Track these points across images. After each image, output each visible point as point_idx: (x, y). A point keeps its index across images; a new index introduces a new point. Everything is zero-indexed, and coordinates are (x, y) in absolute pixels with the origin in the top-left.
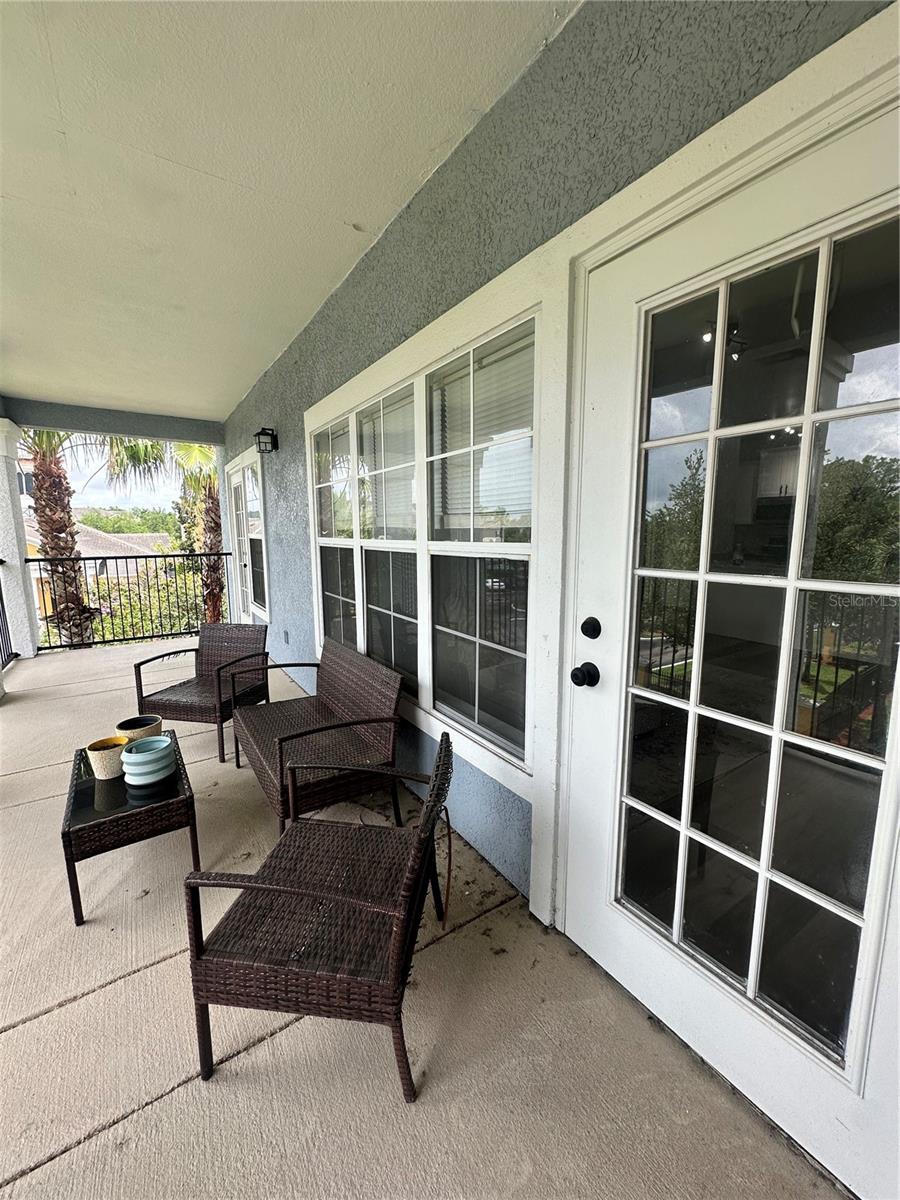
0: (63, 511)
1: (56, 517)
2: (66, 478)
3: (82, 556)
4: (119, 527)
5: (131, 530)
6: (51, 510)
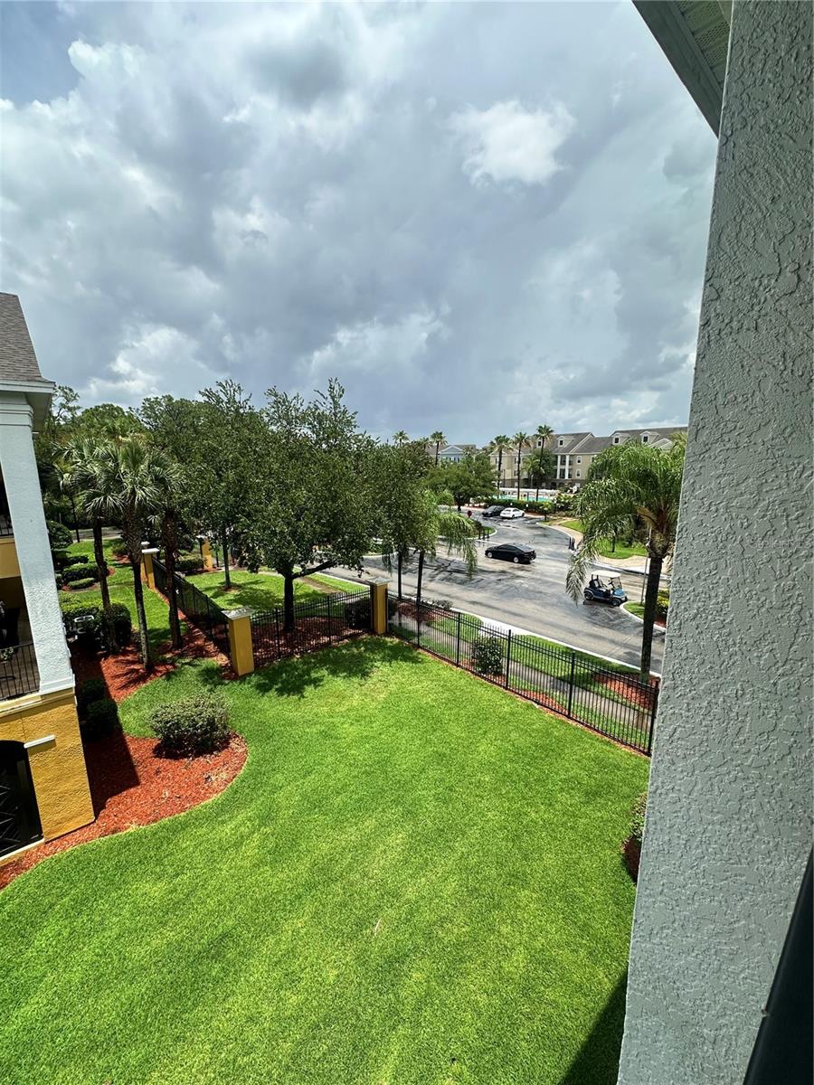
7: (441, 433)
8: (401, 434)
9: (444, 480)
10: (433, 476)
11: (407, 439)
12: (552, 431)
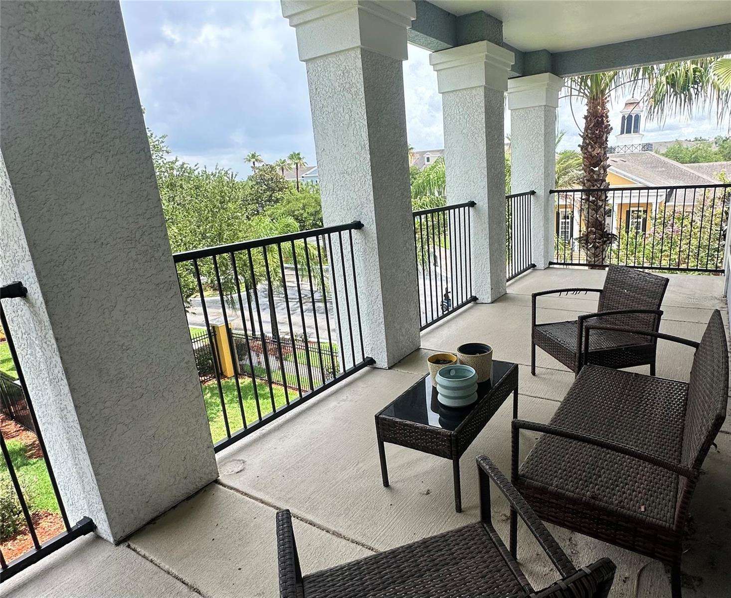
0: (600, 147)
1: (594, 153)
2: (607, 117)
3: (610, 187)
4: (696, 157)
5: (707, 159)
6: (592, 147)
7: (299, 154)
8: (253, 156)
9: (301, 206)
10: (289, 202)
11: (261, 161)
12: (412, 148)
